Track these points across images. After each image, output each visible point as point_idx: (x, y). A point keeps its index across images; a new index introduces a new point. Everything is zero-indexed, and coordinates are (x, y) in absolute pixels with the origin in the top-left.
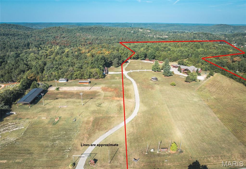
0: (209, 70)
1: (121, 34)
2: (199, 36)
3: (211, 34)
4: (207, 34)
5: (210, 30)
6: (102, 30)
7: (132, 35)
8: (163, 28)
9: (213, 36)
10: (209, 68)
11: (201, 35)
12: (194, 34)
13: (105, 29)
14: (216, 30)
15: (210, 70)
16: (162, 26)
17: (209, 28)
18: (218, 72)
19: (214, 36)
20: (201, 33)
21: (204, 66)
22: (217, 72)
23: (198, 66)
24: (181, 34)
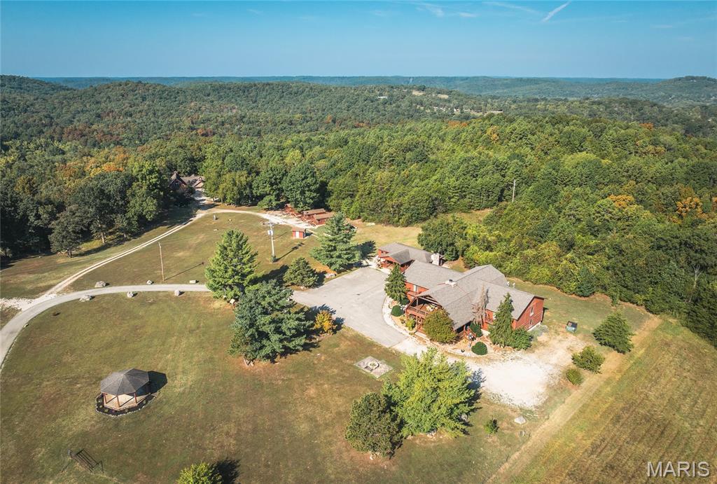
0: (604, 288)
1: (344, 105)
2: (608, 110)
3: (655, 105)
4: (639, 106)
5: (652, 95)
6: (283, 92)
7: (381, 107)
8: (501, 91)
9: (661, 111)
10: (607, 278)
11: (616, 109)
12: (594, 103)
13: (295, 89)
14: (673, 96)
15: (611, 290)
16: (500, 83)
17: (648, 88)
18: (663, 310)
19: (664, 109)
20: (616, 101)
21: (572, 261)
22: (656, 307)
23: (536, 257)
24: (546, 105)
